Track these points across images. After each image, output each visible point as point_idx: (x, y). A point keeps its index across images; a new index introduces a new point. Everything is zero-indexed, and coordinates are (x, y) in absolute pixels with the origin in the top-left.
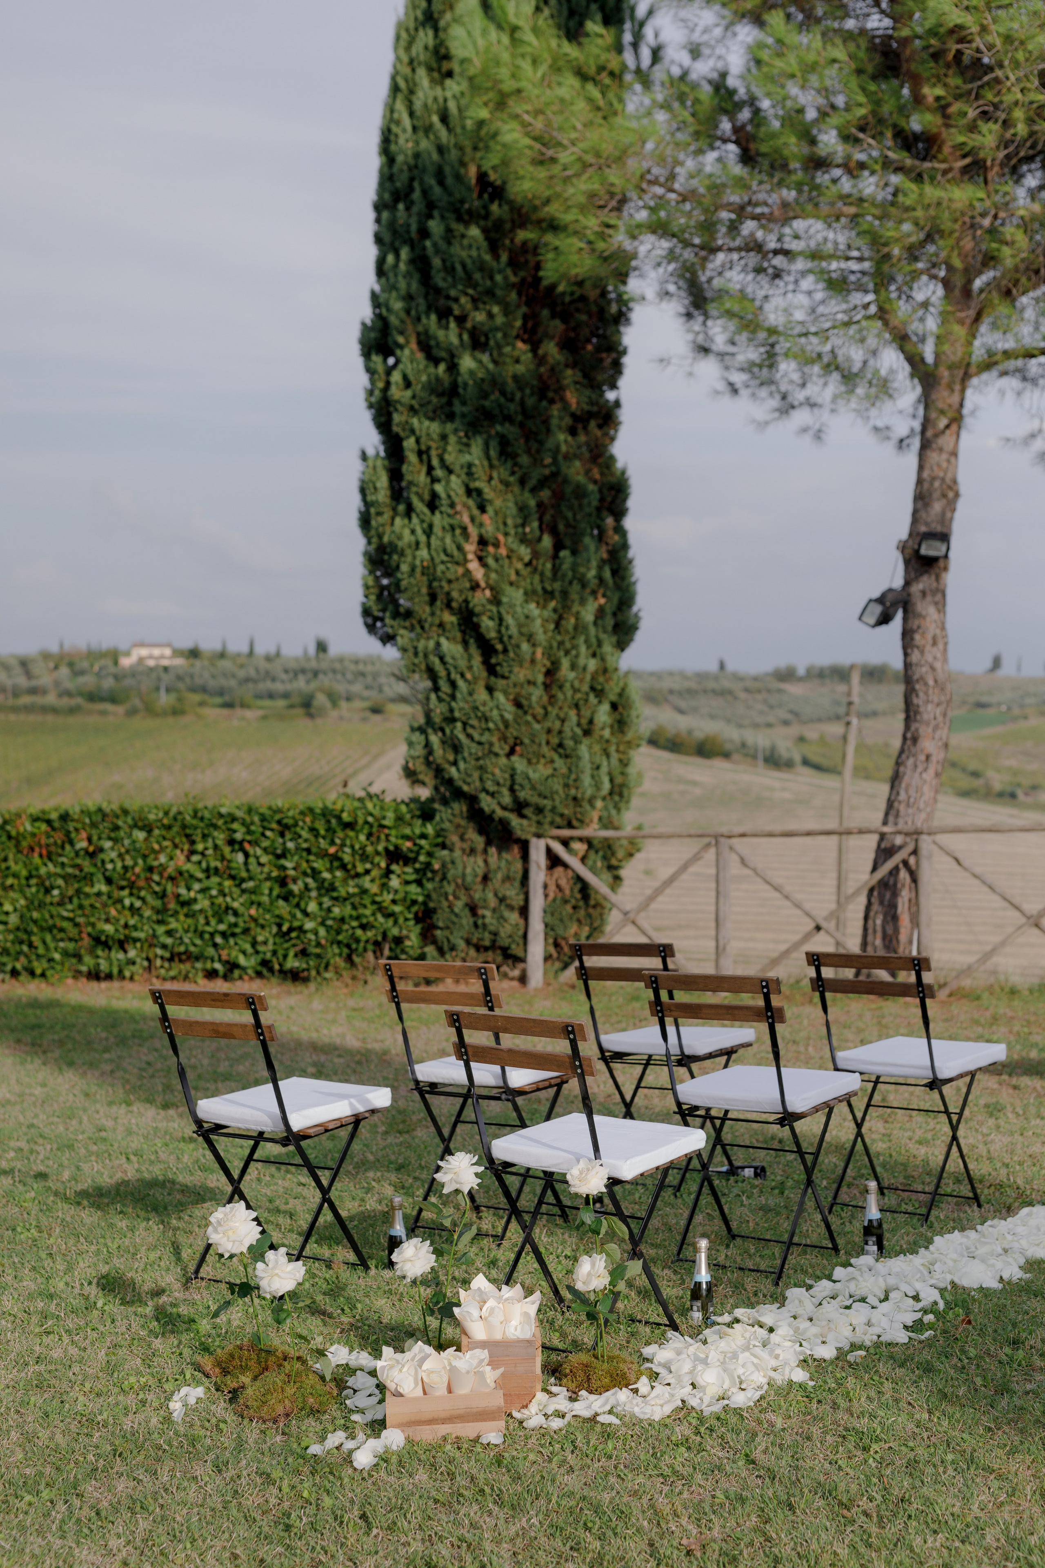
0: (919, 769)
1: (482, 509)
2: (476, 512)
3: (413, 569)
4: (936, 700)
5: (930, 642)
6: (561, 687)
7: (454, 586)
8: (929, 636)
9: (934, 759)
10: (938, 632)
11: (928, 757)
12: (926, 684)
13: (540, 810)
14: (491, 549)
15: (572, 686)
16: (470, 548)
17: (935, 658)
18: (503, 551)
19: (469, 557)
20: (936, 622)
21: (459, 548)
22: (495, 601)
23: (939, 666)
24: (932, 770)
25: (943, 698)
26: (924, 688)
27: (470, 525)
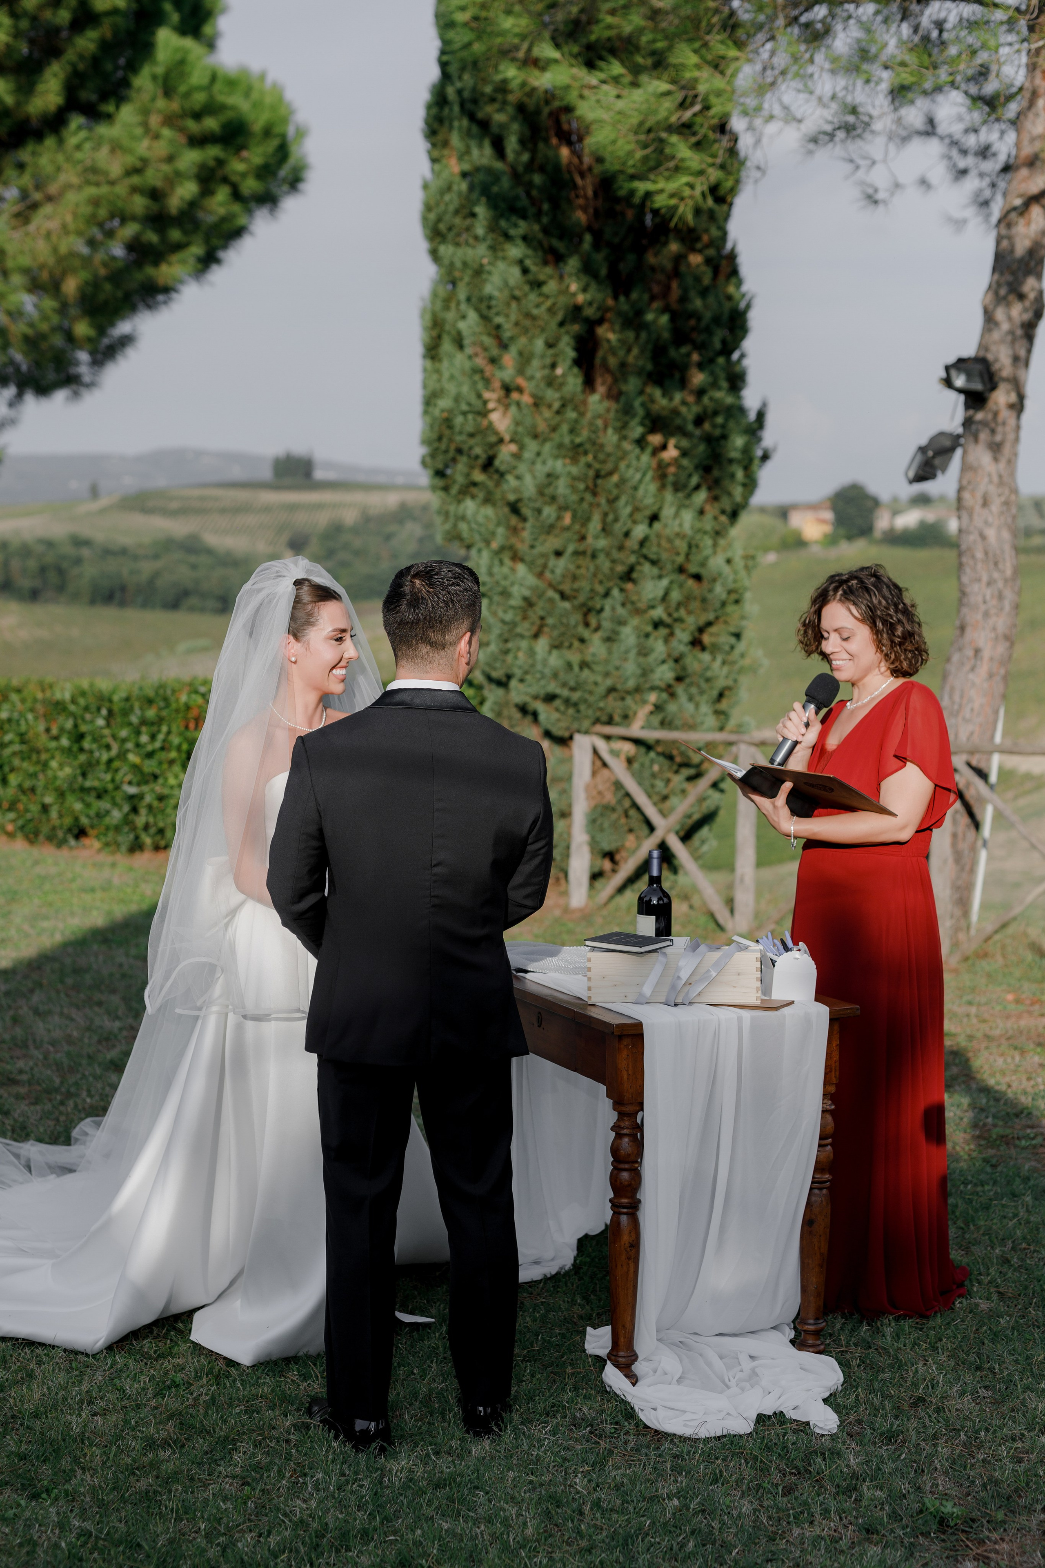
0: (967, 667)
1: (505, 348)
2: (495, 352)
3: (434, 421)
4: (985, 578)
5: (980, 501)
6: (593, 556)
7: (479, 440)
8: (979, 495)
9: (986, 654)
10: (992, 489)
11: (977, 651)
12: (973, 557)
13: (571, 703)
15: (608, 555)
16: (492, 396)
17: (986, 522)
18: (526, 399)
19: (491, 405)
20: (990, 475)
21: (479, 396)
22: (517, 456)
23: (991, 533)
24: (983, 669)
25: (996, 575)
26: (971, 562)
27: (488, 369)
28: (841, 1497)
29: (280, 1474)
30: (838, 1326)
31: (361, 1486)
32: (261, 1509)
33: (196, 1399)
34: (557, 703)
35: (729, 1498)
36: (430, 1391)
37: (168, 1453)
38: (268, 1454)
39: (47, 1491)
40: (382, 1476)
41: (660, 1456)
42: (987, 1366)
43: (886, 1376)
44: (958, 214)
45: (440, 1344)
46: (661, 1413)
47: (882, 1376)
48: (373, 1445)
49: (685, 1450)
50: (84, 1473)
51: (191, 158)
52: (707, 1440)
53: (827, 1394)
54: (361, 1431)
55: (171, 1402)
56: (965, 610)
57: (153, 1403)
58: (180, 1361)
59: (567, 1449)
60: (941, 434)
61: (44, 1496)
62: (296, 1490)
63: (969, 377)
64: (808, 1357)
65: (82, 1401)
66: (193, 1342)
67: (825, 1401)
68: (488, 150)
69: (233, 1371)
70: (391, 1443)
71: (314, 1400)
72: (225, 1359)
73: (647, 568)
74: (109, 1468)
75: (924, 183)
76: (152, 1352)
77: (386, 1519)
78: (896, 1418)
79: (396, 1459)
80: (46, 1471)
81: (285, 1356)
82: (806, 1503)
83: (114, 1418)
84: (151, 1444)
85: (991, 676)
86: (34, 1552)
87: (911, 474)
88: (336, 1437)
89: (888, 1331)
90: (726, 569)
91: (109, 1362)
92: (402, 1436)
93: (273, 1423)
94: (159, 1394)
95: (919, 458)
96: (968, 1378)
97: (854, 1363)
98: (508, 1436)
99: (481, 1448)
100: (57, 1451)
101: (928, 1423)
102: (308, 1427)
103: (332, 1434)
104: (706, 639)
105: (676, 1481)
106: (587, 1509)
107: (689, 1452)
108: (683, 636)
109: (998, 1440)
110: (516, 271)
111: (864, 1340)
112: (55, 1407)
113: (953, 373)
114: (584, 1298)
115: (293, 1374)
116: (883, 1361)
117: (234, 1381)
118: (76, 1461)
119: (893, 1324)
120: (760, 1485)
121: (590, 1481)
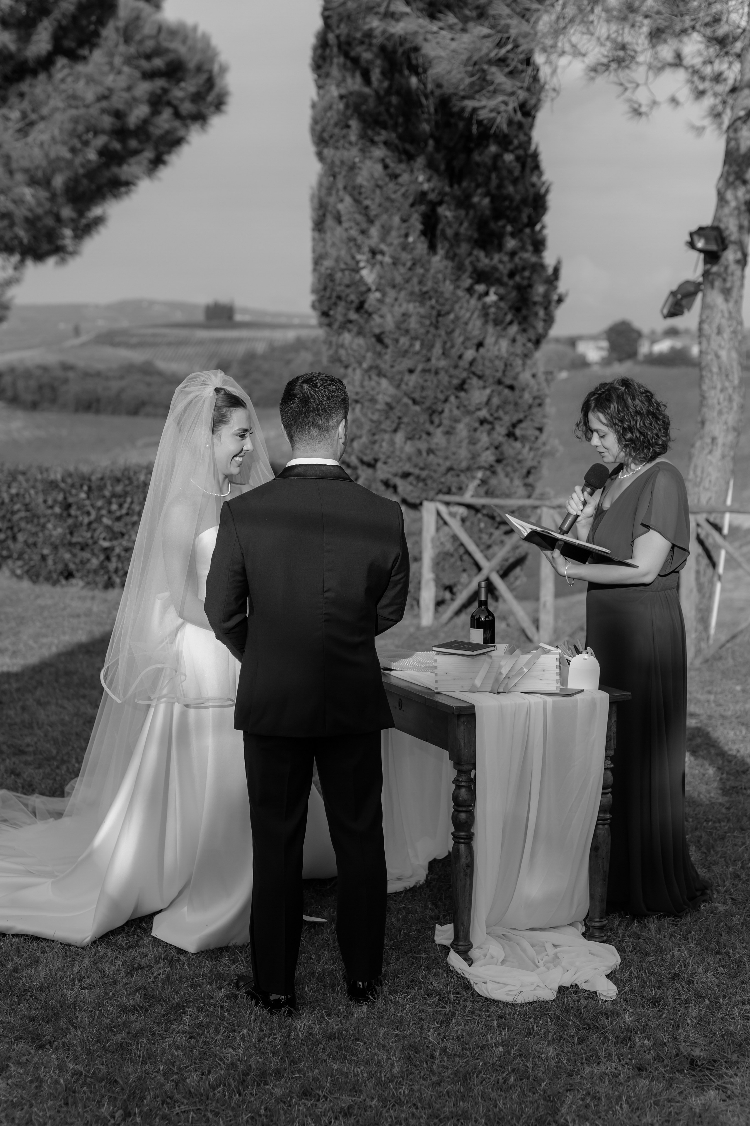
0: (706, 451)
1: (371, 223)
2: (364, 225)
4: (719, 386)
5: (715, 330)
6: (436, 373)
7: (353, 289)
8: (714, 326)
9: (720, 441)
10: (724, 322)
11: (714, 439)
12: (711, 371)
13: (421, 479)
16: (362, 258)
17: (720, 346)
18: (387, 259)
19: (362, 264)
20: (722, 312)
21: (353, 258)
22: (381, 301)
23: (723, 354)
24: (718, 452)
25: (727, 384)
26: (709, 375)
27: (360, 238)
28: (619, 1045)
29: (217, 1031)
30: (616, 923)
31: (275, 1039)
32: (203, 1055)
33: (156, 978)
34: (411, 479)
35: (539, 1046)
36: (324, 971)
37: (136, 1016)
38: (208, 1016)
39: (50, 1043)
40: (290, 1032)
41: (489, 1016)
42: (724, 951)
43: (651, 958)
44: (699, 123)
45: (330, 937)
46: (490, 986)
47: (648, 959)
48: (283, 1009)
49: (507, 1012)
50: (76, 1030)
51: (144, 88)
52: (523, 1005)
53: (609, 972)
54: (275, 1000)
55: (138, 979)
56: (705, 410)
57: (125, 980)
58: (144, 950)
59: (423, 1011)
60: (687, 282)
61: (48, 1046)
62: (228, 1041)
63: (707, 241)
64: (595, 946)
65: (74, 979)
66: (153, 937)
67: (608, 976)
68: (358, 79)
69: (182, 957)
70: (296, 1009)
71: (241, 978)
72: (177, 948)
73: (475, 381)
74: (94, 1026)
75: (674, 101)
76: (124, 944)
77: (293, 1062)
78: (659, 988)
79: (299, 1019)
80: (49, 1029)
81: (219, 946)
82: (594, 1049)
83: (97, 991)
84: (124, 1010)
85: (723, 457)
86: (41, 1086)
87: (665, 311)
88: (256, 1004)
89: (652, 926)
91: (93, 951)
92: (304, 1003)
93: (211, 994)
94: (129, 974)
95: (671, 300)
96: (710, 960)
97: (629, 949)
98: (380, 1002)
99: (361, 1011)
100: (56, 1015)
101: (681, 992)
102: (236, 997)
103: (253, 1002)
105: (501, 1034)
106: (437, 1054)
107: (510, 1013)
108: (501, 430)
109: (732, 1004)
110: (379, 167)
111: (635, 933)
112: (55, 983)
113: (696, 238)
114: (433, 904)
115: (225, 960)
116: (649, 948)
117: (183, 965)
118: (70, 1022)
119: (656, 921)
120: (561, 1037)
121: (439, 1034)
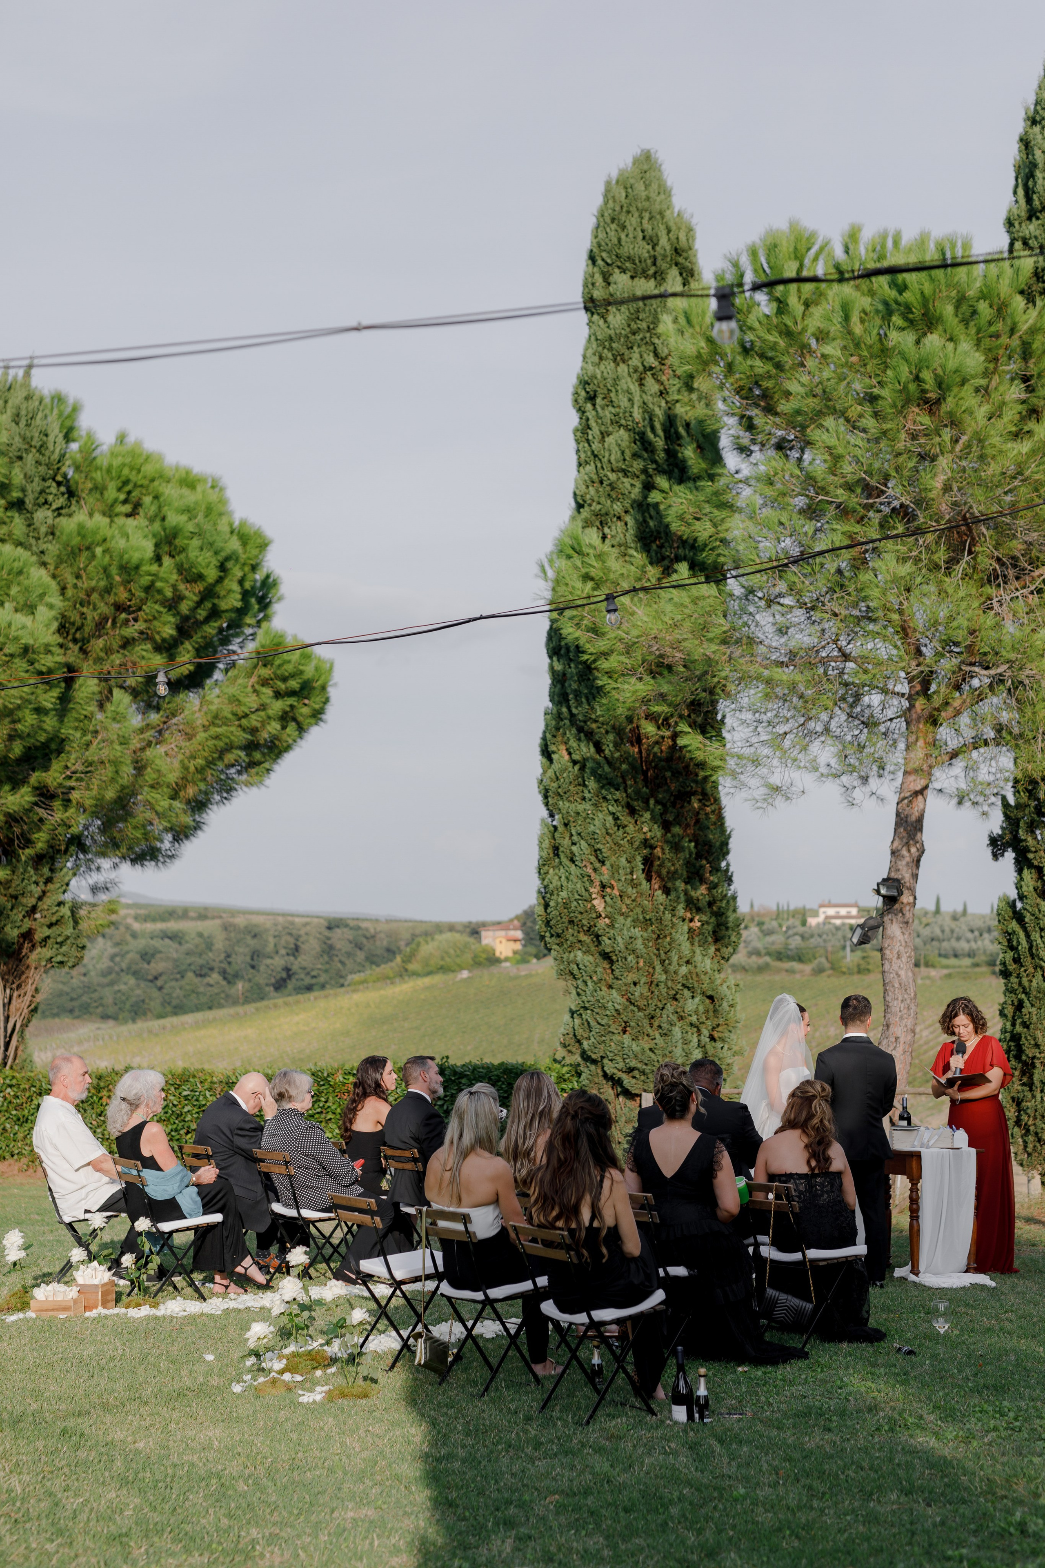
1: (603, 863)
2: (598, 865)
3: (557, 903)
4: (900, 998)
5: (896, 956)
6: (657, 985)
7: (585, 915)
8: (895, 952)
9: (902, 1040)
10: (902, 948)
11: (897, 1039)
12: (893, 986)
13: (643, 1073)
14: (608, 890)
15: (666, 985)
16: (594, 890)
17: (900, 967)
18: (616, 892)
19: (594, 896)
20: (900, 941)
21: (586, 890)
22: (611, 926)
23: (902, 973)
27: (593, 875)
34: (636, 1073)
56: (888, 1016)
60: (871, 918)
63: (888, 888)
68: (592, 749)
73: (686, 992)
85: (905, 1052)
87: (855, 940)
90: (728, 992)
104: (716, 1035)
108: (705, 1032)
110: (610, 819)
113: (881, 887)
